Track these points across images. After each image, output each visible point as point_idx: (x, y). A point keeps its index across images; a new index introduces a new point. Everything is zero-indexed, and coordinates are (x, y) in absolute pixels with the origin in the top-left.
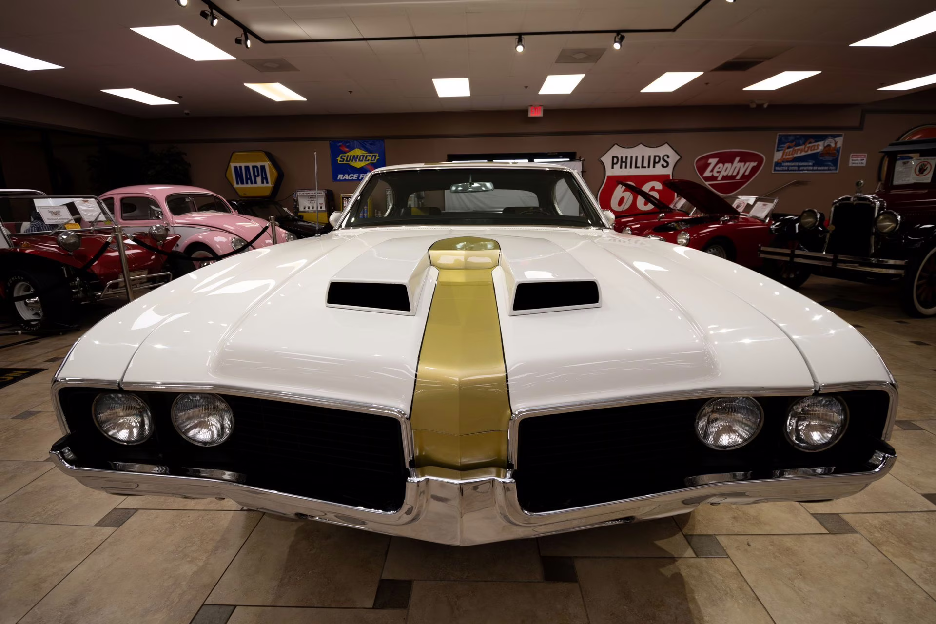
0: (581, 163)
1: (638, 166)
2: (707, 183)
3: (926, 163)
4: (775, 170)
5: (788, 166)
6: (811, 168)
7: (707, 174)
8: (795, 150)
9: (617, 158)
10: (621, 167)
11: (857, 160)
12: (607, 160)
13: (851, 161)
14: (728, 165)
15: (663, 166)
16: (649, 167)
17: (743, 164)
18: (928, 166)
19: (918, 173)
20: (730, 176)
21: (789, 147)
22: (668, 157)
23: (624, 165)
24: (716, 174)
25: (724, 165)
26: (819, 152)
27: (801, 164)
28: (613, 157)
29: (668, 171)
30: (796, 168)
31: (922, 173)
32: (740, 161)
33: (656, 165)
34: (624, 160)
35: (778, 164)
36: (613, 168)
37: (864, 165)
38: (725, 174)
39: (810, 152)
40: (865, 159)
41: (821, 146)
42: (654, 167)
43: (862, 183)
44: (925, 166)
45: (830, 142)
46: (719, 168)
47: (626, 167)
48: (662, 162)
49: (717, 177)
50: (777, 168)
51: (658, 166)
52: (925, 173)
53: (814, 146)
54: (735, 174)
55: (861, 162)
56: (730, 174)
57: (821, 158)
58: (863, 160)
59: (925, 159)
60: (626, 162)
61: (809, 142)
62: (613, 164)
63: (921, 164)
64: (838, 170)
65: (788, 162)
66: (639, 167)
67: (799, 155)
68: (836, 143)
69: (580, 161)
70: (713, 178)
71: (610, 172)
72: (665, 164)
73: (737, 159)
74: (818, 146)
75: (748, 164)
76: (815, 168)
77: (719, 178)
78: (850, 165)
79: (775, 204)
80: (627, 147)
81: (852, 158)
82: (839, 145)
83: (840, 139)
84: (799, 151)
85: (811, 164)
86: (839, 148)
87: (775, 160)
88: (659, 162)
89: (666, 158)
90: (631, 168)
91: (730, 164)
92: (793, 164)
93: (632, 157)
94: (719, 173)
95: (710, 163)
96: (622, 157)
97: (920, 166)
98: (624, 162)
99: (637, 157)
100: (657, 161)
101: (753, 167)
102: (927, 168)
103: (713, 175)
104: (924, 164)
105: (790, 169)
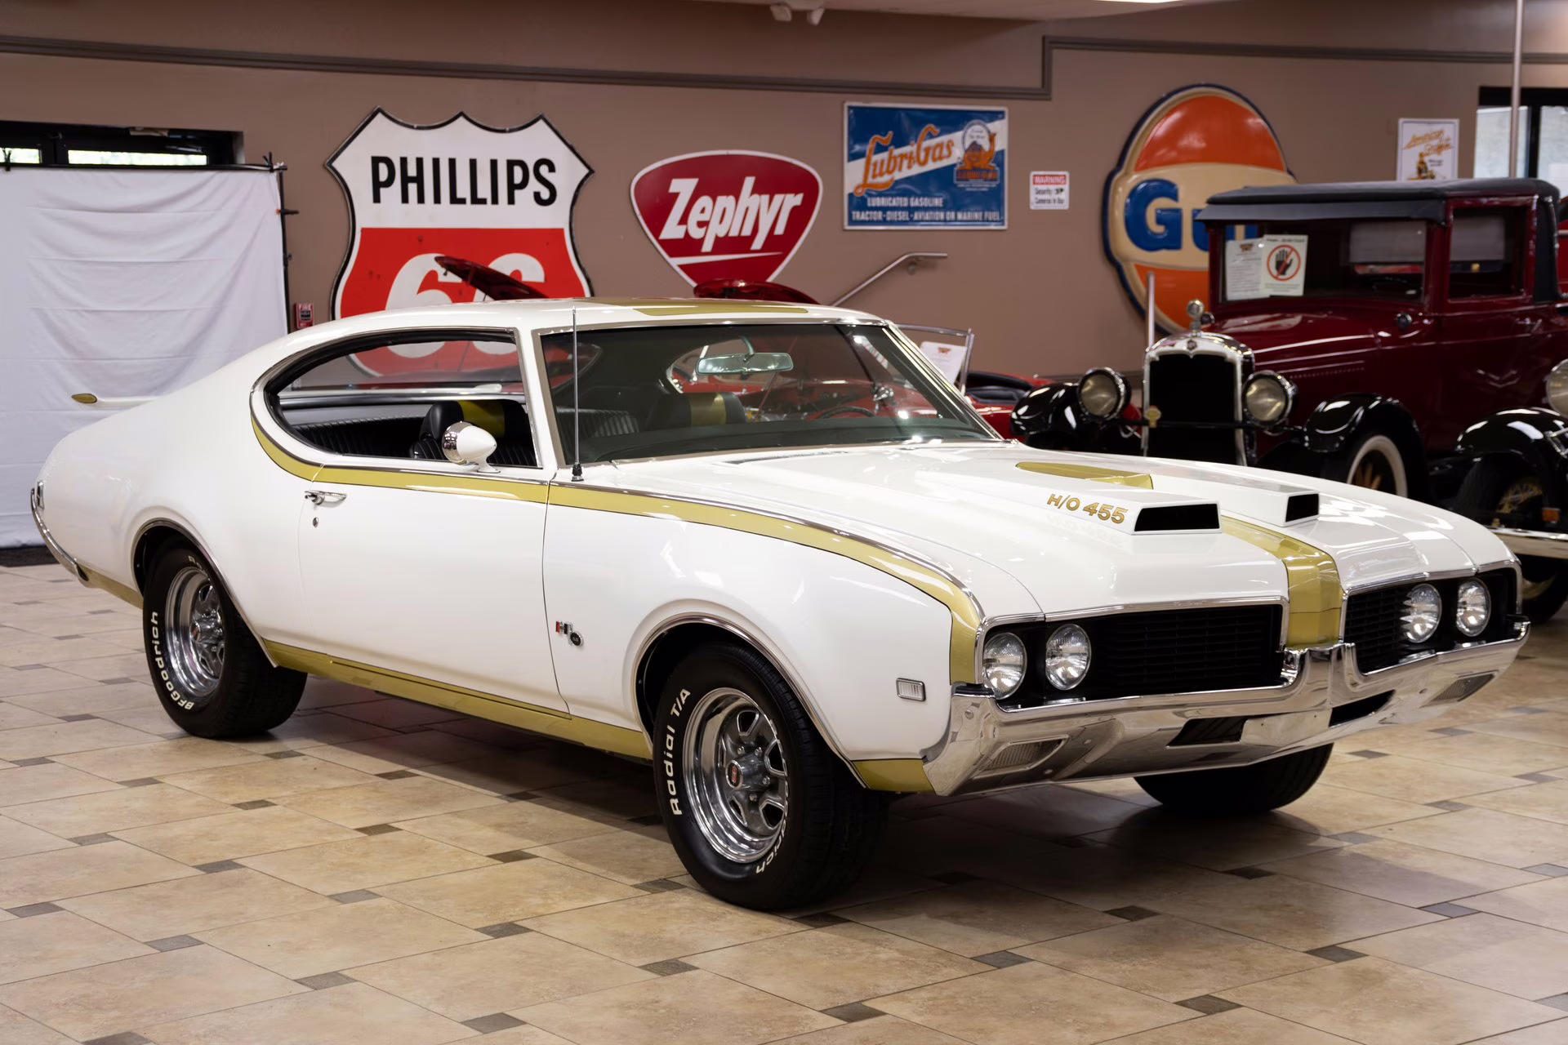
0: (274, 177)
1: (459, 195)
2: (676, 262)
3: (1288, 250)
4: (852, 222)
5: (884, 209)
6: (941, 215)
7: (672, 230)
8: (895, 158)
9: (389, 162)
10: (405, 199)
11: (1049, 191)
12: (354, 166)
13: (1033, 196)
14: (726, 201)
15: (537, 197)
16: (495, 201)
17: (766, 198)
18: (1293, 256)
19: (1275, 272)
21: (880, 149)
22: (552, 169)
23: (413, 188)
24: (696, 233)
25: (714, 201)
26: (954, 165)
27: (915, 202)
28: (376, 161)
29: (555, 217)
30: (903, 216)
31: (1283, 273)
32: (757, 190)
33: (517, 193)
34: (412, 171)
35: (858, 203)
36: (377, 199)
37: (1065, 206)
38: (721, 232)
39: (931, 166)
40: (1066, 187)
41: (955, 147)
42: (511, 201)
43: (1198, 306)
44: (1287, 257)
45: (976, 132)
46: (703, 211)
47: (421, 200)
48: (534, 185)
49: (701, 241)
50: (857, 215)
51: (524, 196)
52: (1290, 272)
53: (940, 146)
54: (747, 232)
55: (1056, 197)
56: (734, 233)
57: (961, 185)
58: (1062, 190)
59: (1284, 240)
60: (419, 180)
61: (923, 131)
62: (377, 185)
63: (1277, 252)
64: (1006, 222)
65: (880, 195)
66: (463, 201)
67: (906, 173)
68: (992, 138)
69: (272, 170)
70: (688, 246)
71: (370, 215)
72: (545, 194)
73: (749, 182)
74: (950, 145)
75: (778, 198)
76: (951, 215)
77: (707, 246)
78: (1033, 207)
79: (971, 346)
80: (415, 126)
81: (1034, 183)
82: (1001, 144)
83: (1000, 127)
84: (905, 163)
85: (938, 202)
86: (1002, 152)
87: (849, 188)
88: (523, 184)
89: (544, 170)
90: (437, 200)
91: (731, 199)
92: (894, 201)
93: (436, 162)
94: (704, 229)
95: (676, 195)
96: (404, 161)
97: (1277, 256)
98: (412, 180)
99: (452, 162)
100: (518, 178)
101: (795, 211)
102: (1291, 261)
103: (687, 233)
104: (1284, 251)
105: (888, 219)
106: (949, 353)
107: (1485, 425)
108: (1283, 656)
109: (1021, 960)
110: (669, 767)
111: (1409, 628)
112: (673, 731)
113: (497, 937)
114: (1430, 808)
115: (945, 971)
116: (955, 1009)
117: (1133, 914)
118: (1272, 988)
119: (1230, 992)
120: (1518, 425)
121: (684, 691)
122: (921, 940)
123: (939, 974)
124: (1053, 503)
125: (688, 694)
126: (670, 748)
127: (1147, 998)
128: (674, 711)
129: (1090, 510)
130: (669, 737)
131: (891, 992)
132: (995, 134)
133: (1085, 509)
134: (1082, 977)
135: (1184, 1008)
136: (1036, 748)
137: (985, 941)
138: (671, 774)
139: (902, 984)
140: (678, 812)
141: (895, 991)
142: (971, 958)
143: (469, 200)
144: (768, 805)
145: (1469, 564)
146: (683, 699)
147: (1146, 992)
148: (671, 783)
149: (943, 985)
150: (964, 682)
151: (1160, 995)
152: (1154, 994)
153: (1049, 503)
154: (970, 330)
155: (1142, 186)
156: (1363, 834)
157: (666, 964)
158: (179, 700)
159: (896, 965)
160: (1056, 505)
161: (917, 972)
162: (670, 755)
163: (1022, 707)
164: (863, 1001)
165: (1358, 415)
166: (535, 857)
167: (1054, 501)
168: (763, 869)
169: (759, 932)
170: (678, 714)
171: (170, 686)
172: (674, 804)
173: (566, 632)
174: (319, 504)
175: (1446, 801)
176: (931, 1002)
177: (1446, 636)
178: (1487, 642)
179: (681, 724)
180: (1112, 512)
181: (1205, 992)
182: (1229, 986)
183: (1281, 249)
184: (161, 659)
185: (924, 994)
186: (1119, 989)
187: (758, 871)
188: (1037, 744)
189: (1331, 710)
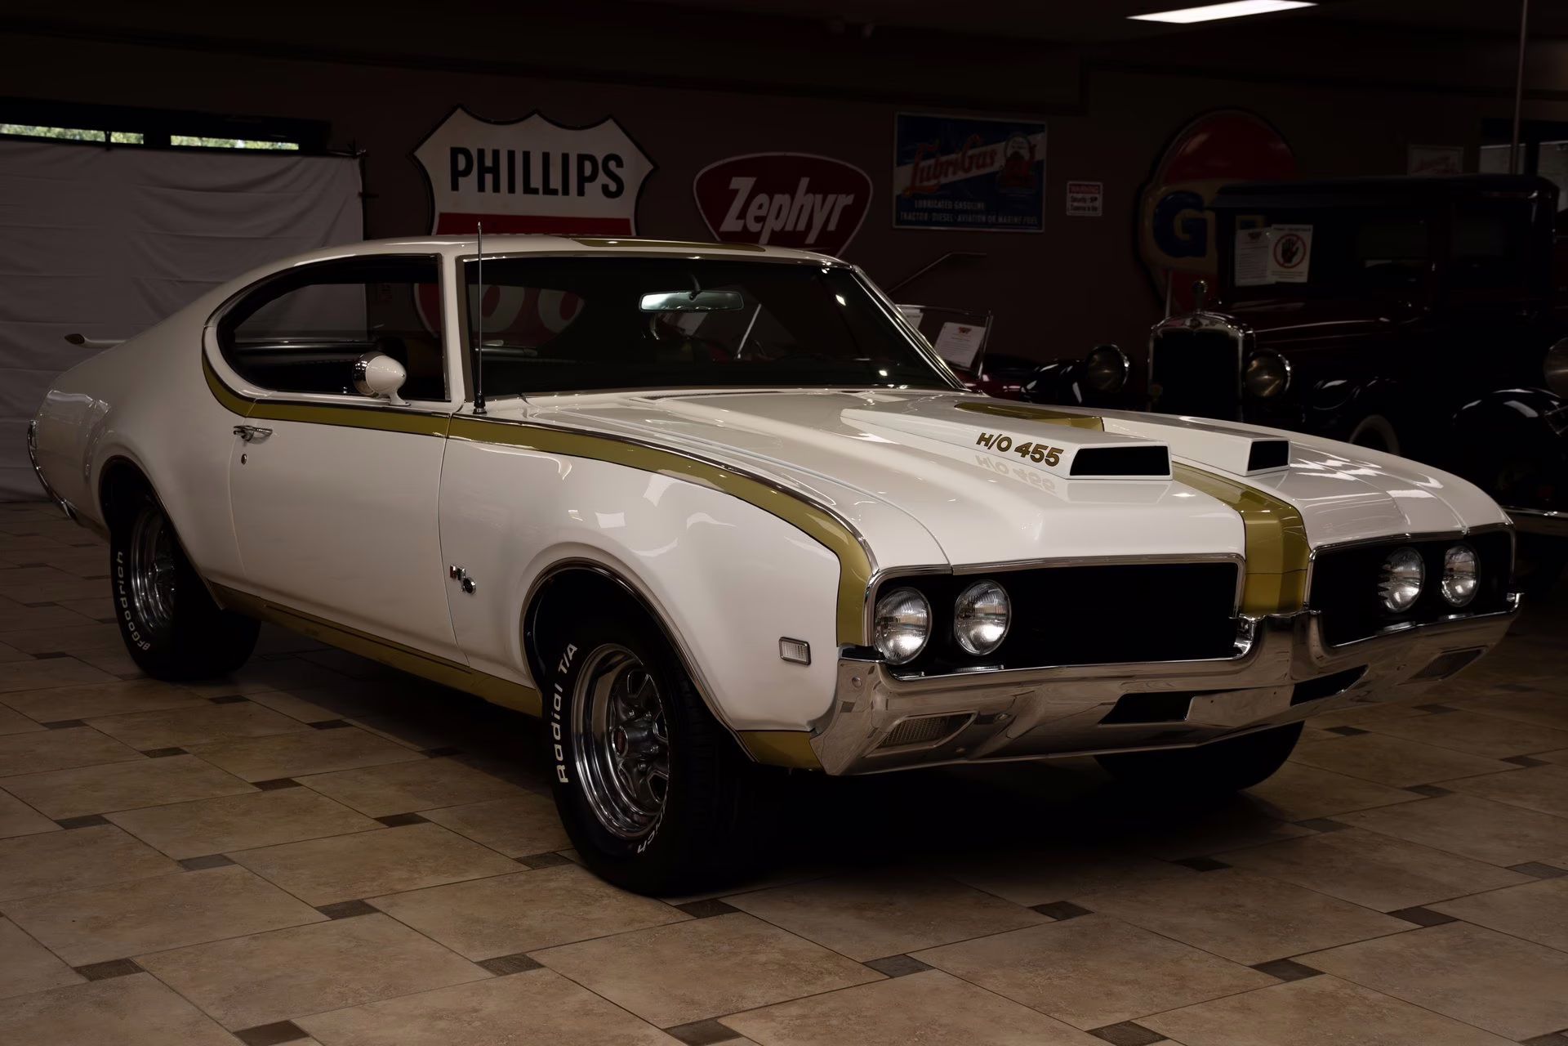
0: (356, 163)
1: (533, 185)
3: (1295, 238)
4: (900, 221)
5: (930, 211)
6: (983, 218)
7: (731, 223)
8: (942, 164)
9: (466, 152)
10: (481, 188)
11: (1083, 199)
12: (434, 156)
13: (1069, 204)
14: (781, 199)
15: (605, 189)
16: (566, 192)
17: (819, 197)
20: (788, 232)
21: (926, 155)
22: (620, 164)
23: (489, 178)
24: (754, 227)
25: (771, 199)
26: (997, 173)
27: (960, 205)
28: (454, 151)
29: (622, 208)
30: (948, 217)
31: (1289, 260)
33: (587, 185)
34: (489, 163)
35: (904, 203)
36: (455, 187)
37: (1099, 213)
38: (778, 227)
39: (975, 172)
40: (1100, 197)
41: (1000, 155)
42: (581, 192)
43: (1203, 286)
44: (1294, 244)
45: (1018, 144)
46: (760, 207)
47: (496, 189)
48: (602, 178)
49: (757, 235)
50: (905, 215)
51: (593, 189)
53: (984, 154)
54: (801, 227)
55: (1091, 205)
56: (789, 228)
57: (1002, 191)
58: (1096, 199)
60: (495, 170)
61: (970, 141)
62: (456, 175)
64: (1043, 227)
65: (927, 197)
66: (535, 191)
67: (951, 178)
68: (1032, 150)
69: (355, 157)
71: (449, 202)
72: (613, 187)
73: (804, 182)
74: (993, 154)
75: (831, 198)
76: (992, 219)
78: (1069, 213)
79: (990, 326)
80: (493, 120)
81: (1070, 192)
82: (1041, 154)
83: (1040, 139)
84: (951, 170)
85: (980, 206)
86: (1040, 163)
87: (897, 191)
88: (593, 177)
89: (612, 165)
90: (512, 189)
91: (787, 197)
92: (939, 204)
93: (511, 155)
94: (760, 225)
95: (736, 192)
96: (481, 153)
97: (1283, 244)
98: (489, 170)
99: (526, 155)
100: (588, 171)
101: (846, 210)
102: (1297, 249)
103: (745, 226)
104: (1290, 240)
105: (933, 220)
106: (969, 333)
107: (1479, 403)
108: (1239, 622)
109: (919, 967)
110: (556, 729)
111: (1386, 596)
112: (561, 690)
113: (334, 918)
114: (1408, 793)
115: (828, 979)
116: (823, 1032)
117: (1061, 911)
118: (1208, 1015)
119: (1156, 1018)
120: (1514, 404)
121: (571, 646)
122: (811, 937)
123: (820, 983)
124: (983, 443)
125: (575, 649)
126: (558, 709)
127: (1056, 1023)
128: (562, 667)
129: (1023, 450)
130: (557, 696)
131: (757, 1005)
132: (1035, 146)
133: (1018, 450)
134: (984, 992)
135: (1098, 1040)
136: (943, 722)
137: (884, 942)
138: (558, 738)
139: (773, 996)
140: (565, 780)
141: (761, 1005)
142: (863, 964)
143: (541, 191)
144: (654, 776)
145: (1458, 527)
146: (571, 655)
147: (1057, 1015)
148: (558, 747)
149: (819, 997)
150: (852, 644)
151: (1072, 1021)
152: (1065, 1019)
153: (979, 443)
154: (990, 312)
155: (1170, 197)
156: (1332, 821)
157: (508, 960)
158: (138, 641)
159: (773, 970)
160: (986, 445)
161: (794, 979)
162: (558, 717)
163: (926, 675)
164: (719, 1017)
165: (1355, 392)
166: (427, 821)
167: (984, 440)
168: (644, 849)
169: (632, 921)
170: (565, 671)
171: (132, 626)
172: (560, 771)
173: (459, 579)
174: (248, 440)
175: (1426, 786)
176: (798, 1021)
177: (1429, 607)
178: (1476, 614)
179: (569, 682)
180: (1046, 452)
181: (1125, 1017)
182: (1155, 1010)
183: (1288, 238)
184: (125, 599)
185: (794, 1010)
186: (1025, 1010)
187: (639, 851)
188: (944, 719)
189: (1293, 687)
